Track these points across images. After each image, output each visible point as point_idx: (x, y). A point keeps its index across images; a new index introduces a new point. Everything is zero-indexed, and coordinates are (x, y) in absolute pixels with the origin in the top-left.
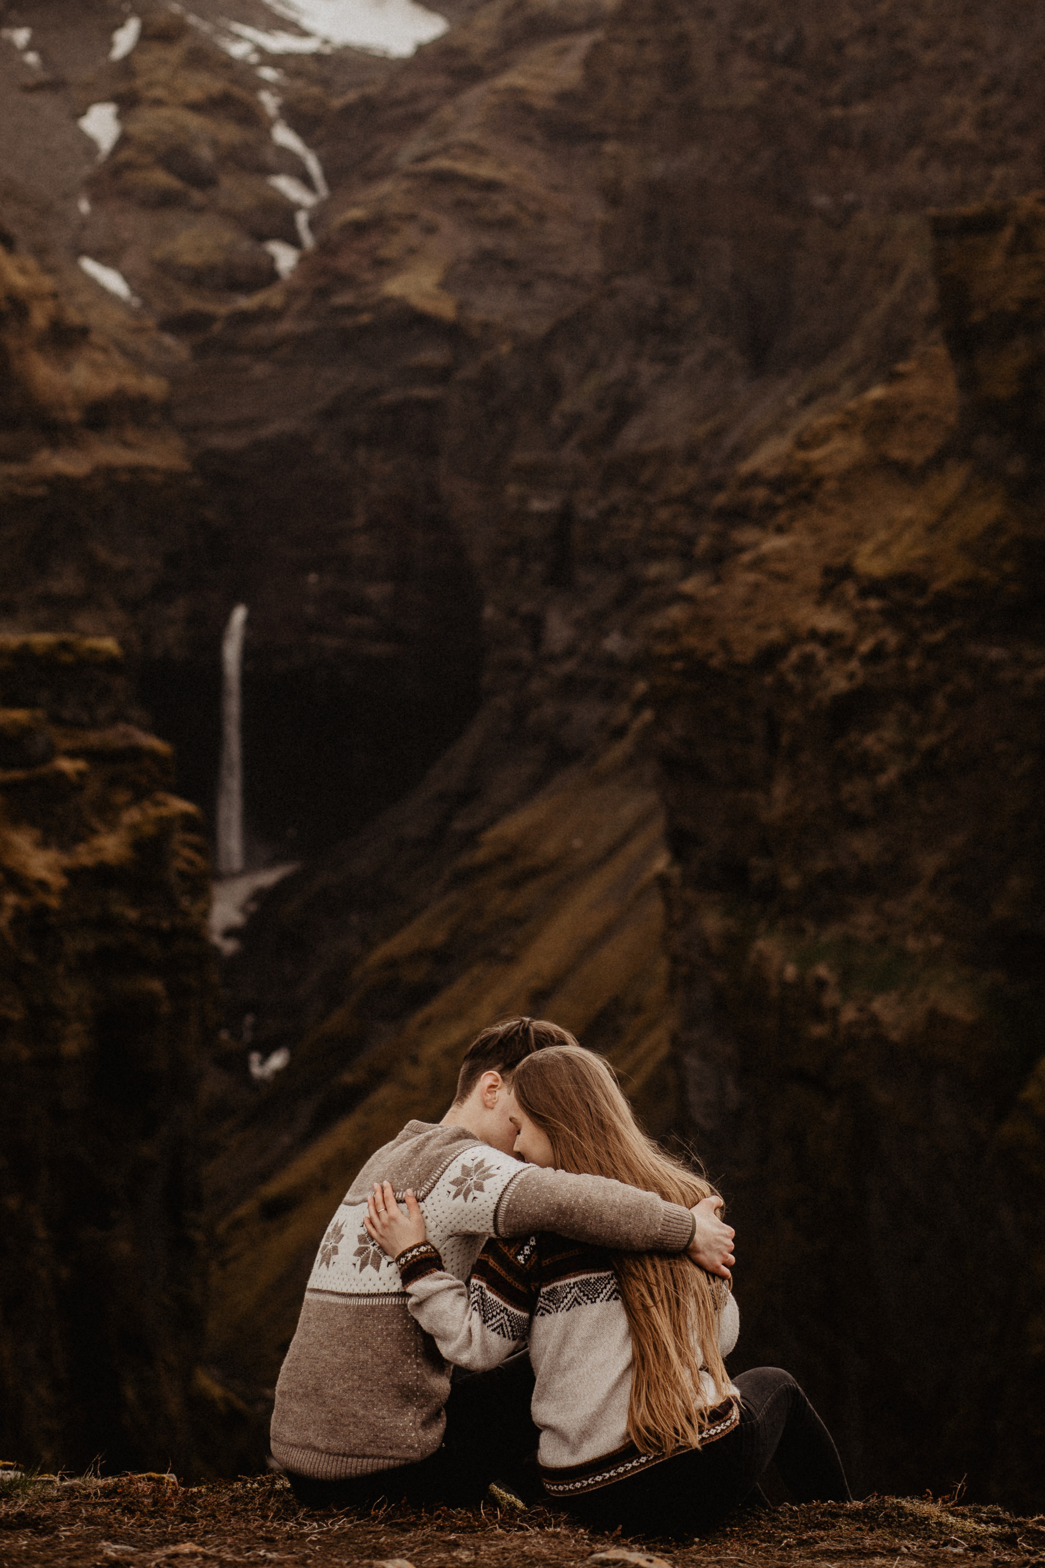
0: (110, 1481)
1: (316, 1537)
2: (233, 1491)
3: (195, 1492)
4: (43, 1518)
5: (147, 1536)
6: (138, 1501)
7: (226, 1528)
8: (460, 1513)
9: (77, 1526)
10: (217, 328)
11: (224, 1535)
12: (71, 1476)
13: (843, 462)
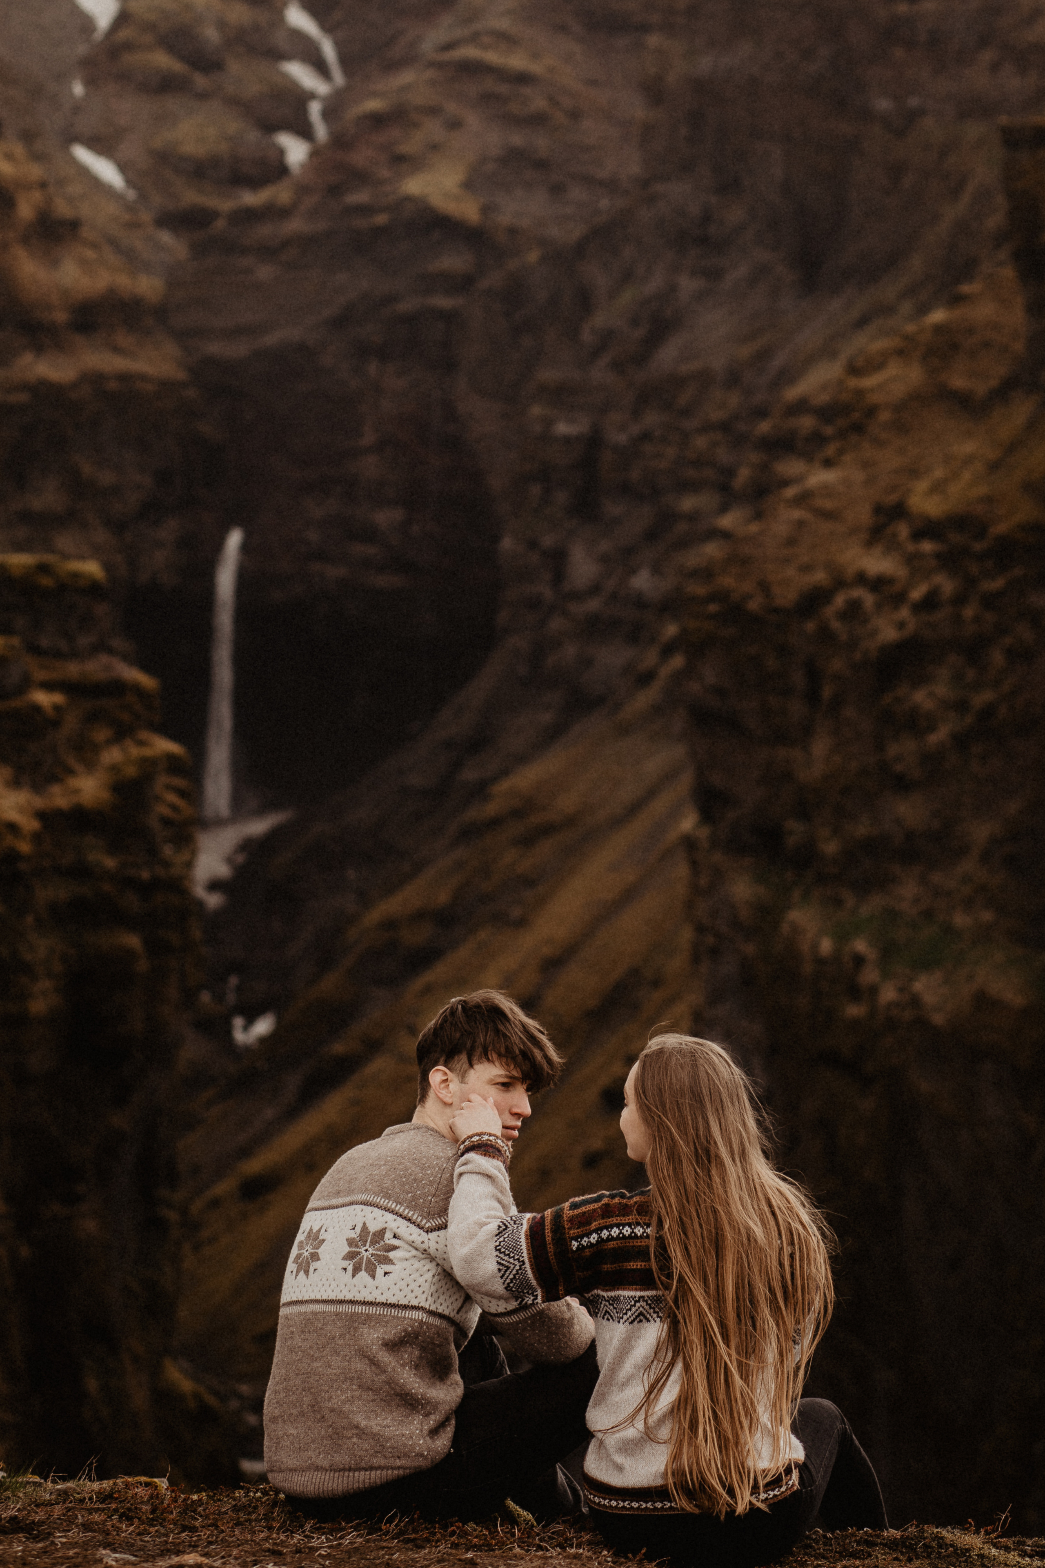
0: (106, 1484)
1: (326, 1551)
2: (235, 1500)
3: (196, 1500)
4: (38, 1522)
5: (147, 1544)
6: (136, 1508)
7: (231, 1539)
8: (475, 1530)
9: (73, 1533)
10: (220, 224)
11: (228, 1547)
12: (64, 1479)
13: (898, 391)
